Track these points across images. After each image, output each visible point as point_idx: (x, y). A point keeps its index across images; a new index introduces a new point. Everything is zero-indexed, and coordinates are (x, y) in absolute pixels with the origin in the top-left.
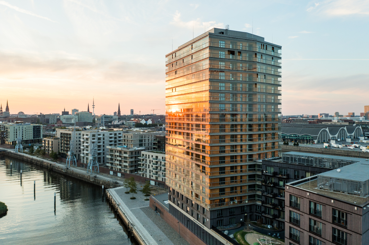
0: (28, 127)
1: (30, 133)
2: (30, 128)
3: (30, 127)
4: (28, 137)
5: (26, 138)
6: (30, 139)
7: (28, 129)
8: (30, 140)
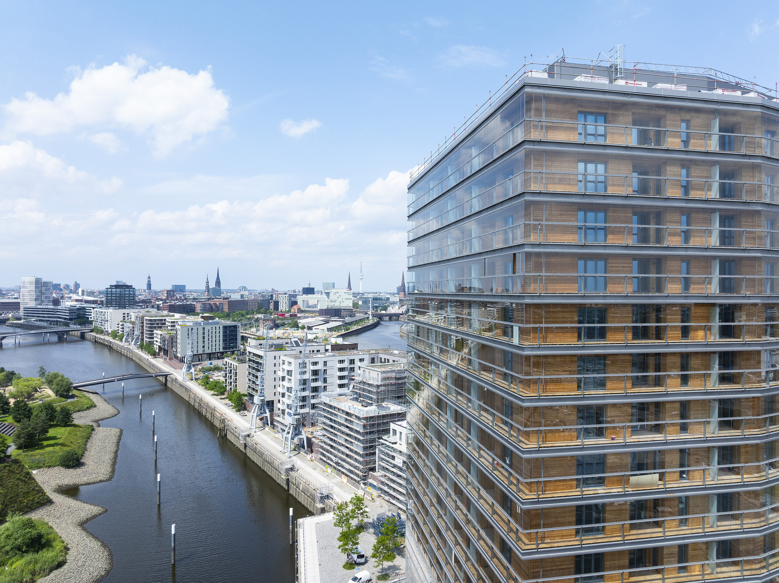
0: (214, 328)
1: (218, 339)
2: (218, 330)
3: (218, 328)
4: (214, 347)
5: (210, 348)
6: (218, 351)
7: (214, 333)
8: (218, 353)
